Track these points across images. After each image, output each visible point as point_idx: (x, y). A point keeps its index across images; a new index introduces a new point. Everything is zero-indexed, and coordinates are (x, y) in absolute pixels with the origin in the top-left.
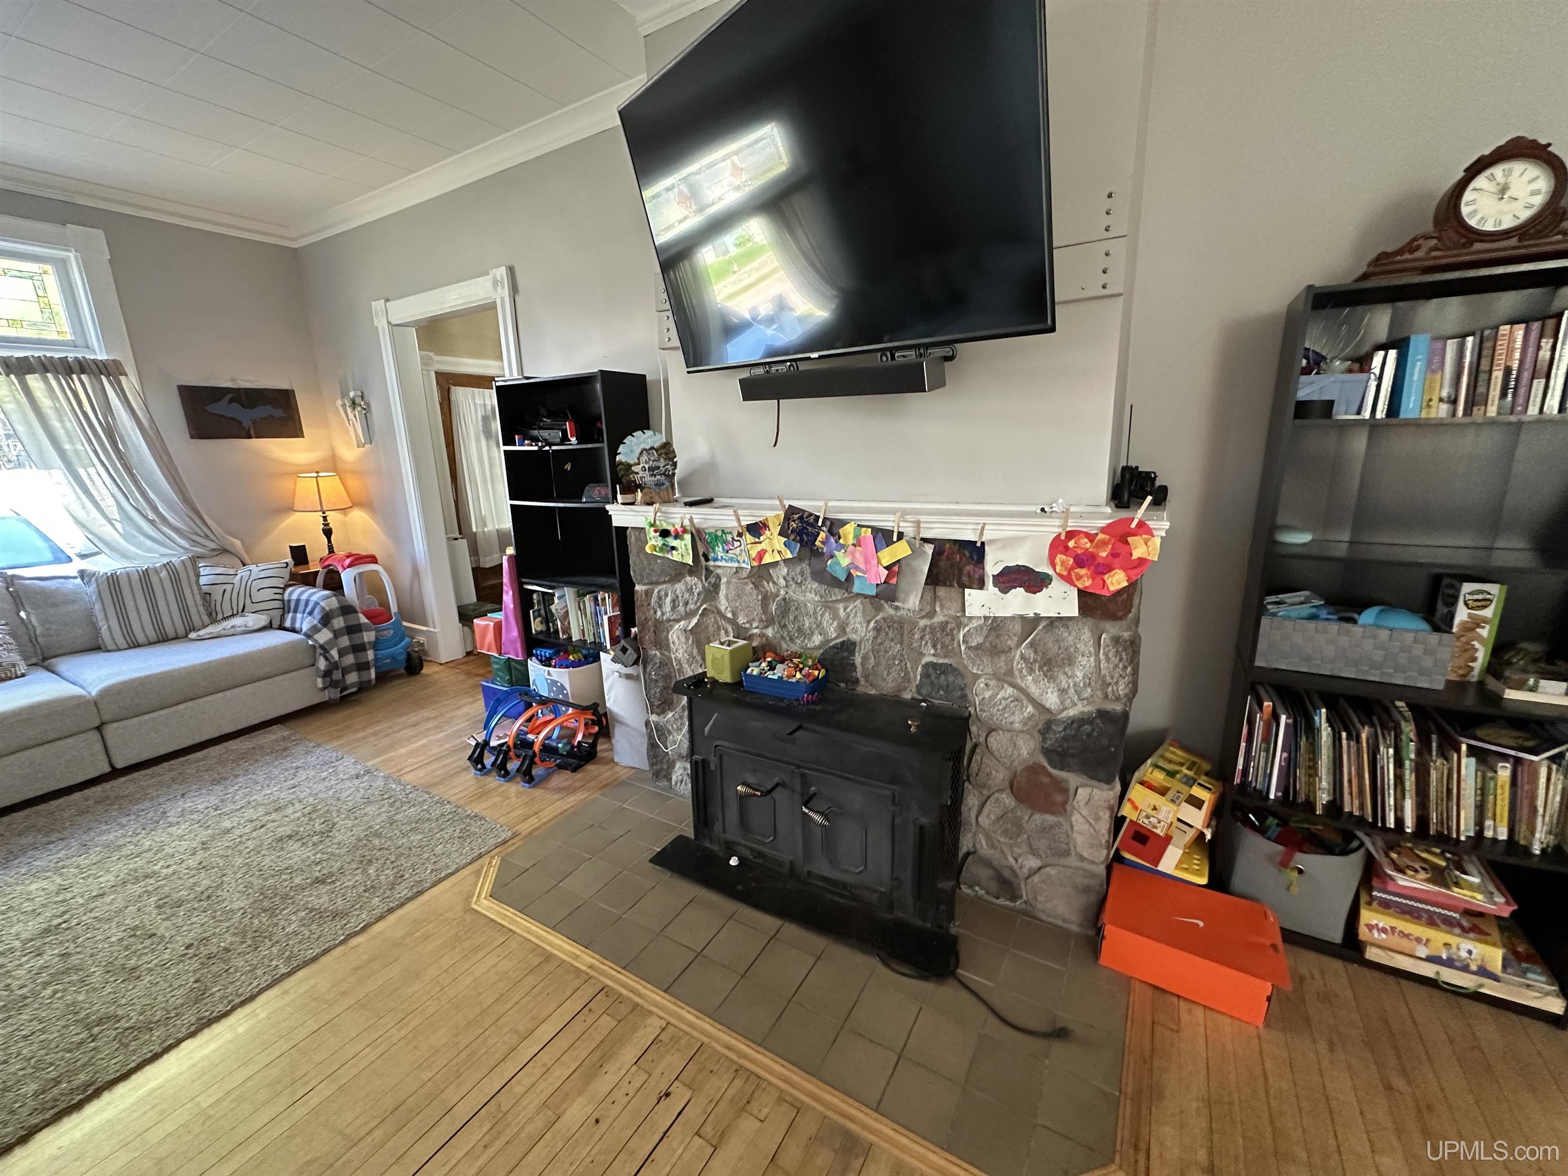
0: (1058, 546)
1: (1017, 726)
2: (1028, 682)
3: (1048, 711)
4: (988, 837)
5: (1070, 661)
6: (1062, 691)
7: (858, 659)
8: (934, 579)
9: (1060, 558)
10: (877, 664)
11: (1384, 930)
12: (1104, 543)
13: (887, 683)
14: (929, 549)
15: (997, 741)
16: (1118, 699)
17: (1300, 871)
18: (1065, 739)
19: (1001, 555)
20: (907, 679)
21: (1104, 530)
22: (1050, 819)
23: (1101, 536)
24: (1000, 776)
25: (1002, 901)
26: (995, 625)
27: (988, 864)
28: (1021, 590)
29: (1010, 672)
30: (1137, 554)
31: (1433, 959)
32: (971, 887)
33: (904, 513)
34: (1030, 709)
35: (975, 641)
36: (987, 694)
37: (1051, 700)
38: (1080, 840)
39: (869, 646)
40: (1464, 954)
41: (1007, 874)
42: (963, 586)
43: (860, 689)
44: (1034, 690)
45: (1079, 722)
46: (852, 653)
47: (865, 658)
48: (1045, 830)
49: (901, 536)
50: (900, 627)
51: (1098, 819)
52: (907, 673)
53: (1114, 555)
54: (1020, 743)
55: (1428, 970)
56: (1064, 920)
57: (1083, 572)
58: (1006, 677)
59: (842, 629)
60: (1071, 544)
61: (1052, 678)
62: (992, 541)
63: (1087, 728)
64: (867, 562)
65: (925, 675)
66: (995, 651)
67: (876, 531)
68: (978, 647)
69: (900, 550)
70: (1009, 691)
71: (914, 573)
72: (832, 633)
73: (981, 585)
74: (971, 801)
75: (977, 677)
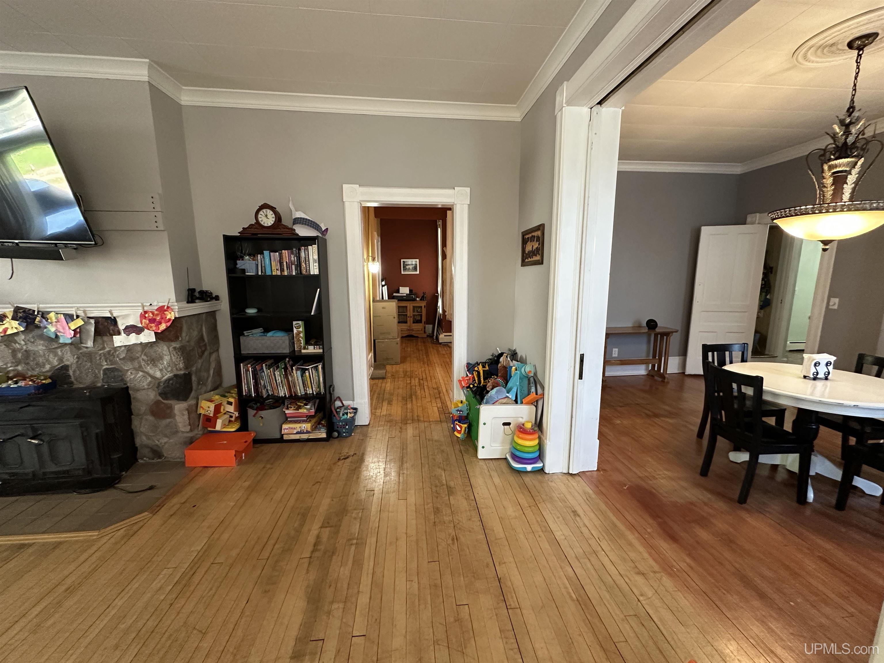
0: (143, 316)
1: (146, 387)
2: (150, 369)
3: (157, 379)
4: (146, 436)
5: (161, 358)
6: (161, 370)
7: (71, 373)
8: (98, 333)
9: (144, 321)
10: (81, 373)
11: (287, 429)
12: (157, 315)
13: (88, 380)
14: (93, 321)
15: (140, 395)
16: (181, 370)
17: (262, 418)
18: (164, 387)
19: (124, 321)
20: (96, 377)
21: (156, 310)
22: (168, 420)
23: (156, 312)
24: (143, 409)
25: (155, 461)
26: (129, 348)
27: (147, 446)
28: (134, 334)
29: (140, 367)
30: (168, 317)
31: (298, 433)
32: (142, 459)
33: (78, 308)
34: (150, 379)
35: (122, 356)
36: (132, 377)
37: (158, 374)
38: (180, 425)
39: (74, 367)
40: (303, 428)
41: (155, 448)
42: (112, 335)
43: (75, 386)
44: (151, 372)
45: (169, 379)
46: (68, 370)
47: (74, 372)
48: (167, 426)
49: (78, 317)
50: (90, 356)
51: (183, 415)
52: (96, 375)
53: (162, 318)
54: (149, 393)
55: (297, 437)
56: (180, 459)
57: (153, 325)
58: (140, 368)
59: (61, 360)
60: (147, 315)
61: (156, 366)
62: (118, 317)
63: (171, 382)
64: (64, 329)
65: (105, 374)
66: (132, 359)
67: (65, 315)
68: (124, 359)
69: (79, 323)
70: (141, 373)
71: (88, 331)
72: (55, 362)
73: (119, 333)
74: (136, 423)
75: (128, 370)
